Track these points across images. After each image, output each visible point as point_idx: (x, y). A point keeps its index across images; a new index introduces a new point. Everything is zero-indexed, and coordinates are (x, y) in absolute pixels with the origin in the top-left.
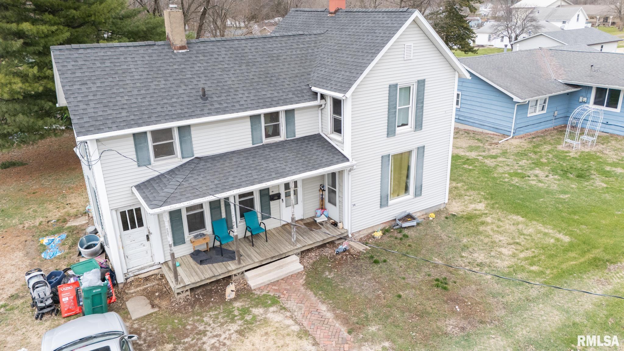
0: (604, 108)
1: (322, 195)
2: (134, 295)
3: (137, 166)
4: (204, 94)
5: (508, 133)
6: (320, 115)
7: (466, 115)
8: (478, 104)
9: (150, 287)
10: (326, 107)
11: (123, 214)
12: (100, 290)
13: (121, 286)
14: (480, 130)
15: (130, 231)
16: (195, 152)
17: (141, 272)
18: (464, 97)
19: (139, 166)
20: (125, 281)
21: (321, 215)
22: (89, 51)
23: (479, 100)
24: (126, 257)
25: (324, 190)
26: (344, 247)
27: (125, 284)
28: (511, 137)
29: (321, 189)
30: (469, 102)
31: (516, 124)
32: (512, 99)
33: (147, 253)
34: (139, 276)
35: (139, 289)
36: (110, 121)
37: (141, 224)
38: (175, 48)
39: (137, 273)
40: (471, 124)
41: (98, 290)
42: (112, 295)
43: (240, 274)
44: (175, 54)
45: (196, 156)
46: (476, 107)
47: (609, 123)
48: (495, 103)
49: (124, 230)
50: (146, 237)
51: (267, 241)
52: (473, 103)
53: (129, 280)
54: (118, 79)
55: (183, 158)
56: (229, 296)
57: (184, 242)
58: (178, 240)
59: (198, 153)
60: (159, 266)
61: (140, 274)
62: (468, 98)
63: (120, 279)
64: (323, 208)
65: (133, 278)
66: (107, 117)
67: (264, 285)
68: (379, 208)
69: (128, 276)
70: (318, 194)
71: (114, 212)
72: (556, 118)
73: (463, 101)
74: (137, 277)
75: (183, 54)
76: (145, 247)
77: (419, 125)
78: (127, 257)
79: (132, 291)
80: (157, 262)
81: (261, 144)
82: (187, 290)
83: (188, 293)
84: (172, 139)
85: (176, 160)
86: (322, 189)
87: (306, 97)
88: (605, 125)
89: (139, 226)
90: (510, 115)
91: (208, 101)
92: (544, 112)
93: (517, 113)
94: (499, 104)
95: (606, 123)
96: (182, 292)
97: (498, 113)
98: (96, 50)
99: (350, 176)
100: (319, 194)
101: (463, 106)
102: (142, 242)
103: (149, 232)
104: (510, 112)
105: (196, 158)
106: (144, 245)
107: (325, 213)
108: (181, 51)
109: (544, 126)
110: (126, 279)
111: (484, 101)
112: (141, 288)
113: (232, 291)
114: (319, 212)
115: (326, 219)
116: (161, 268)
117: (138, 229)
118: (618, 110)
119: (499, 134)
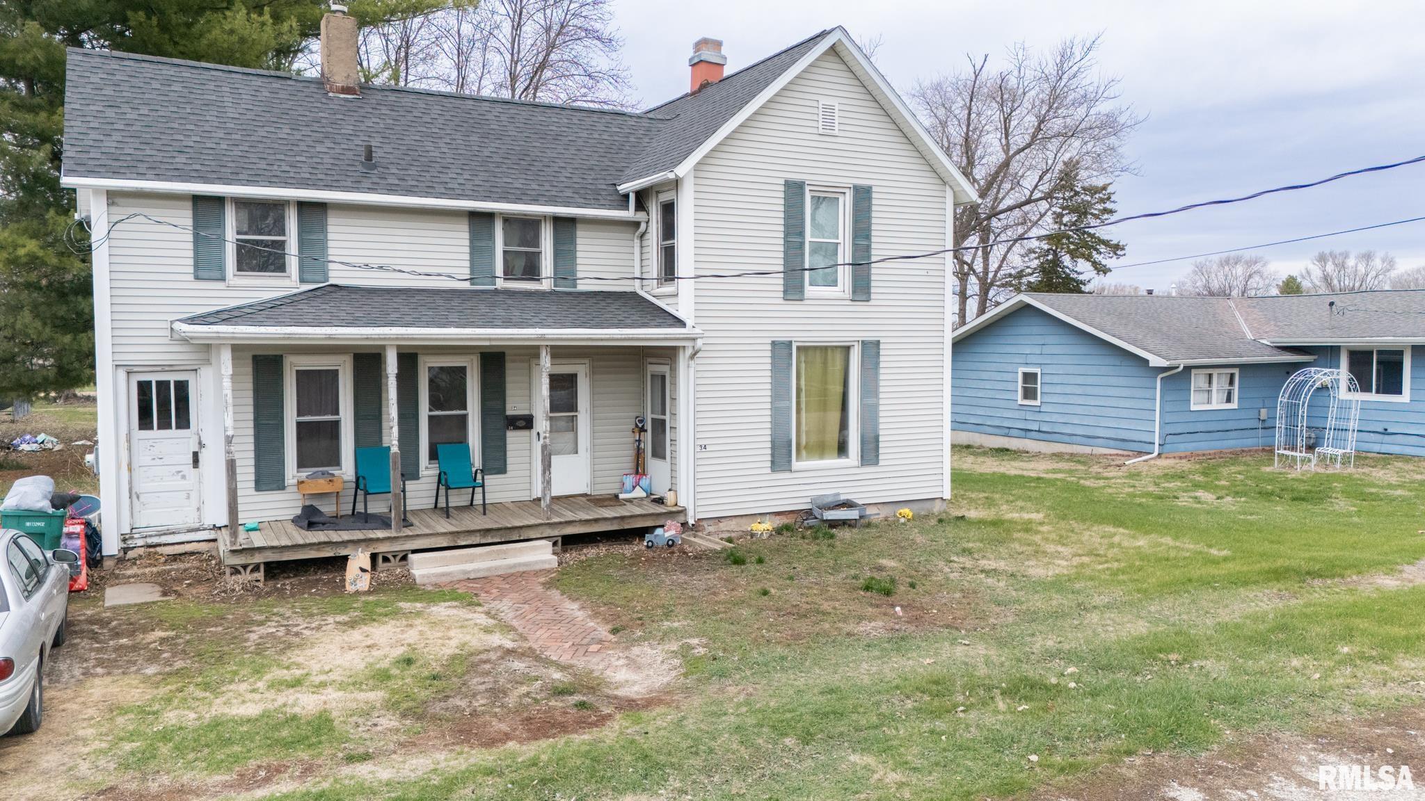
0: (1373, 397)
1: (639, 441)
2: (132, 580)
3: (191, 277)
4: (369, 157)
5: (1147, 448)
6: (637, 250)
7: (1054, 418)
8: (1079, 390)
9: (177, 570)
10: (650, 230)
11: (144, 387)
12: (43, 524)
13: (108, 564)
14: (1087, 450)
15: (155, 433)
16: (331, 274)
17: (164, 539)
18: (1047, 379)
19: (197, 278)
20: (122, 553)
21: (634, 487)
22: (144, 65)
23: (1080, 380)
24: (134, 497)
25: (643, 430)
26: (667, 535)
27: (121, 561)
28: (1156, 454)
29: (637, 426)
30: (1058, 389)
31: (1164, 424)
32: (1147, 361)
33: (188, 498)
34: (158, 549)
35: (147, 570)
36: (146, 165)
37: (184, 422)
38: (331, 88)
39: (155, 540)
40: (1066, 439)
41: (39, 524)
42: (80, 573)
43: (398, 558)
44: (330, 98)
45: (332, 281)
46: (1076, 398)
47: (1389, 431)
48: (1113, 381)
49: (140, 429)
50: (191, 455)
51: (485, 514)
52: (1068, 390)
53: (131, 554)
54: (189, 111)
55: (302, 281)
56: (354, 582)
57: (281, 487)
58: (269, 477)
59: (338, 275)
60: (212, 535)
61: (160, 545)
62: (1056, 379)
63: (110, 546)
64: (639, 469)
65: (141, 551)
66: (141, 158)
67: (448, 579)
68: (769, 471)
69: (131, 543)
70: (630, 438)
71: (122, 374)
72: (1266, 425)
73: (1047, 389)
74: (152, 550)
75: (346, 100)
76: (184, 482)
77: (862, 289)
78: (138, 497)
79: (129, 572)
80: (208, 522)
81: (492, 287)
82: (256, 568)
83: (260, 575)
84: (284, 234)
85: (286, 283)
86: (640, 425)
87: (602, 202)
88: (1381, 436)
89: (178, 427)
90: (1147, 405)
91: (375, 172)
92: (1234, 405)
93: (1162, 397)
94: (1122, 381)
95: (1382, 431)
96: (245, 567)
97: (1123, 403)
98: (160, 66)
99: (692, 371)
100: (631, 440)
101: (1047, 399)
102: (179, 468)
103: (200, 443)
104: (1148, 396)
105: (332, 285)
106: (184, 477)
107: (644, 482)
108: (342, 96)
109: (1239, 442)
110: (126, 550)
111: (1090, 380)
112: (155, 570)
113: (363, 570)
114: (629, 481)
115: (644, 495)
116: (215, 540)
117: (173, 432)
118: (1405, 397)
119: (1131, 453)
